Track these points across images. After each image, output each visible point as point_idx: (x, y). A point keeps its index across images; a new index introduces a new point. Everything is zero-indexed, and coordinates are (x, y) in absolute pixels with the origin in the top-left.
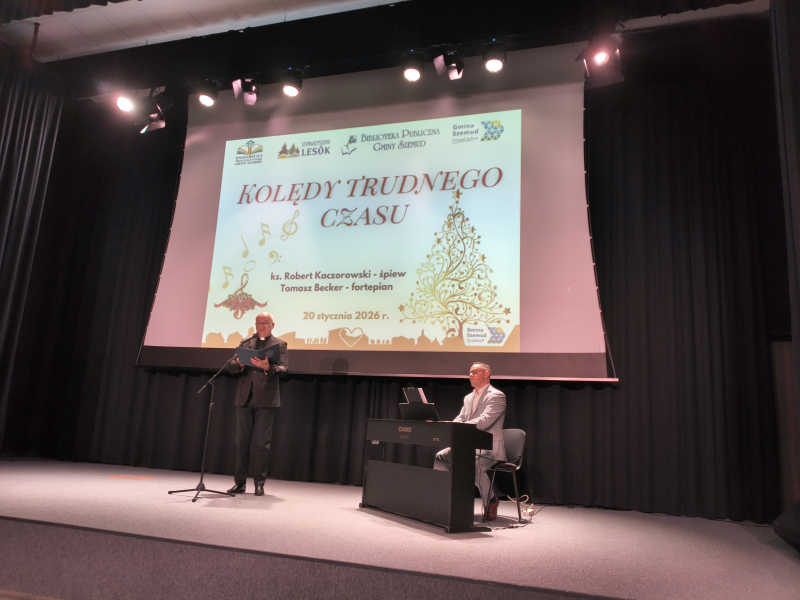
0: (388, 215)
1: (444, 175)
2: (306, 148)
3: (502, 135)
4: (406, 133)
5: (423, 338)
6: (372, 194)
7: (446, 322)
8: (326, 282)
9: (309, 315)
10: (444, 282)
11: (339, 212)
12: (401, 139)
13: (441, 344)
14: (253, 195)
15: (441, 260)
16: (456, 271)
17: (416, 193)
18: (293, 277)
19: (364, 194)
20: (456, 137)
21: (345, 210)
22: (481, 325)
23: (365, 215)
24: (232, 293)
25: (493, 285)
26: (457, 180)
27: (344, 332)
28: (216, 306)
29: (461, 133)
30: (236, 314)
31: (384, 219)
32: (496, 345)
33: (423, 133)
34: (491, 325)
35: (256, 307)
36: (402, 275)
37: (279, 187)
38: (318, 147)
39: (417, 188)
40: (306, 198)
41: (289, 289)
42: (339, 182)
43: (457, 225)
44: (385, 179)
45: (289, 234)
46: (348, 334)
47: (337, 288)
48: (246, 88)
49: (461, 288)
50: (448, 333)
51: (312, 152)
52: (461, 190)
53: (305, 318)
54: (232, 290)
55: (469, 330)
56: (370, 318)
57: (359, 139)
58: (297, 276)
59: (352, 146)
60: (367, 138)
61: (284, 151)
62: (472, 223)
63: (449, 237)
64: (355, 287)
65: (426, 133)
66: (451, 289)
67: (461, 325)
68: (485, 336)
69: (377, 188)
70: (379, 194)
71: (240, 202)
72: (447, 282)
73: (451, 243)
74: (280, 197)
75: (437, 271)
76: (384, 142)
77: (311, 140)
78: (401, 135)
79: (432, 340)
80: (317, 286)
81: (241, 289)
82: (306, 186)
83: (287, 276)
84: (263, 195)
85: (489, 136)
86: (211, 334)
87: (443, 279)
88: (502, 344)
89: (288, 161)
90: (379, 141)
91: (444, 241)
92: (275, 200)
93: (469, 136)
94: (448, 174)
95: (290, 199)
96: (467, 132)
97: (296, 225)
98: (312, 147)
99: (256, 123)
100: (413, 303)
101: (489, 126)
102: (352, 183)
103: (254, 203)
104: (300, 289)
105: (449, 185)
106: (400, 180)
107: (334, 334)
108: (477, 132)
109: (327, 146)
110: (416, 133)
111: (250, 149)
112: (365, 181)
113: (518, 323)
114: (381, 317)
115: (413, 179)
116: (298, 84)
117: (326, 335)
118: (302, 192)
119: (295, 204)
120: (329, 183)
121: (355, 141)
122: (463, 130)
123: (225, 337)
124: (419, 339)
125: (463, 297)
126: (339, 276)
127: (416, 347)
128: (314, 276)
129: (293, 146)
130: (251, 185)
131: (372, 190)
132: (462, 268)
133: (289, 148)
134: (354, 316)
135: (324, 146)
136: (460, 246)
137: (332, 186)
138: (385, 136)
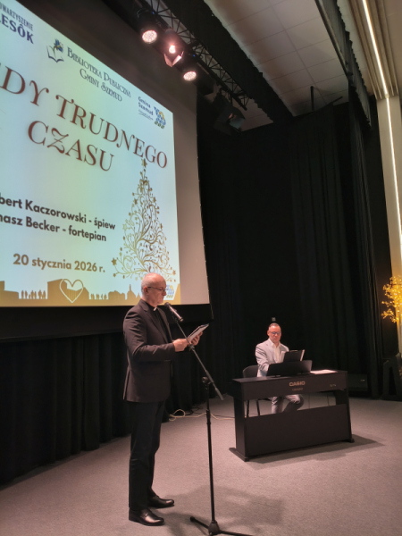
0: (98, 157)
1: (136, 140)
6: (82, 126)
8: (41, 217)
9: (20, 259)
10: (141, 241)
11: (50, 129)
12: (103, 80)
15: (138, 221)
16: (148, 233)
17: (117, 145)
19: (74, 121)
20: (141, 109)
21: (54, 129)
23: (76, 148)
25: (167, 250)
26: (144, 150)
29: (144, 108)
31: (95, 161)
32: (171, 299)
33: (119, 88)
36: (112, 227)
38: (18, 23)
39: (118, 141)
40: (5, 88)
42: (47, 91)
43: (146, 192)
44: (93, 116)
47: (56, 229)
49: (151, 250)
51: (9, 24)
52: (147, 161)
53: (16, 263)
56: (89, 270)
57: (65, 50)
58: (1, 200)
59: (58, 54)
60: (74, 57)
62: (154, 193)
64: (72, 231)
65: (122, 89)
66: (145, 249)
69: (87, 121)
70: (88, 130)
72: (143, 242)
75: (137, 231)
76: (90, 73)
78: (103, 76)
79: (137, 295)
80: (29, 220)
82: (4, 69)
85: (159, 122)
87: (140, 239)
90: (84, 67)
91: (138, 202)
93: (148, 114)
94: (138, 140)
96: (147, 110)
98: (10, 18)
100: (122, 258)
101: (158, 113)
102: (61, 100)
104: (6, 220)
105: (139, 152)
106: (105, 125)
107: (52, 285)
108: (152, 113)
109: (30, 31)
110: (113, 83)
112: (74, 106)
113: (180, 283)
114: (98, 269)
115: (115, 130)
117: (45, 288)
120: (34, 83)
121: (61, 49)
124: (128, 294)
125: (153, 258)
126: (55, 213)
127: (126, 302)
128: (24, 205)
131: (82, 122)
134: (74, 266)
135: (26, 29)
136: (148, 211)
137: (39, 91)
138: (90, 66)
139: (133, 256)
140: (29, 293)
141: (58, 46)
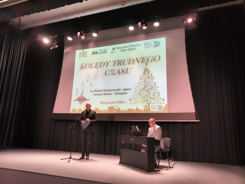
0: (125, 71)
1: (142, 58)
2: (100, 52)
3: (160, 45)
4: (130, 46)
5: (137, 109)
6: (120, 65)
7: (144, 104)
8: (107, 92)
9: (102, 103)
10: (143, 91)
11: (110, 71)
13: (143, 111)
14: (84, 67)
15: (142, 85)
16: (147, 88)
17: (134, 64)
18: (97, 91)
19: (118, 65)
20: (146, 47)
21: (112, 70)
22: (155, 105)
23: (118, 72)
24: (79, 97)
25: (158, 92)
26: (146, 60)
27: (113, 108)
28: (74, 100)
29: (147, 45)
30: (80, 103)
31: (124, 72)
32: (160, 111)
34: (159, 104)
35: (86, 100)
36: (130, 89)
37: (92, 64)
38: (103, 51)
39: (134, 63)
40: (100, 67)
41: (96, 95)
42: (110, 62)
43: (147, 73)
44: (124, 60)
45: (95, 78)
46: (114, 108)
47: (110, 94)
48: (81, 34)
49: (148, 93)
50: (145, 107)
51: (102, 53)
52: (148, 63)
53: (101, 104)
54: (79, 95)
55: (151, 106)
56: (121, 103)
57: (116, 48)
58: (98, 91)
59: (114, 51)
60: (118, 48)
61: (93, 53)
62: (151, 73)
63: (144, 77)
64: (116, 94)
65: (136, 45)
66: (145, 93)
67: (149, 104)
68: (157, 108)
69: (122, 63)
70: (122, 65)
71: (81, 69)
72: (144, 91)
73: (145, 79)
74: (92, 67)
75: (141, 88)
76: (124, 49)
77: (101, 49)
78: (128, 47)
79: (140, 109)
80: (104, 94)
81: (82, 95)
82: (100, 63)
83: (95, 91)
84: (87, 67)
85: (156, 46)
86: (73, 109)
88: (162, 110)
89: (95, 56)
90: (122, 49)
91: (143, 79)
92: (91, 68)
93: (150, 46)
94: (143, 58)
95: (95, 67)
96: (149, 45)
97: (97, 75)
98: (102, 51)
99: (85, 45)
100: (134, 98)
101: (156, 42)
102: (114, 62)
103: (85, 69)
104: (99, 95)
105: (144, 61)
106: (129, 60)
107: (110, 108)
108: (152, 45)
109: (106, 51)
110: (133, 46)
111: (83, 53)
112: (118, 61)
113: (167, 104)
114: (124, 102)
115: (133, 60)
116: (97, 33)
117: (107, 109)
118: (99, 65)
119: (97, 69)
120: (107, 62)
122: (148, 44)
123: (77, 110)
124: (136, 109)
125: (149, 96)
126: (111, 90)
127: (135, 112)
128: (103, 91)
129: (96, 51)
130: (84, 63)
131: (120, 64)
132: (149, 87)
133: (95, 52)
134: (116, 102)
136: (148, 80)
138: (124, 47)
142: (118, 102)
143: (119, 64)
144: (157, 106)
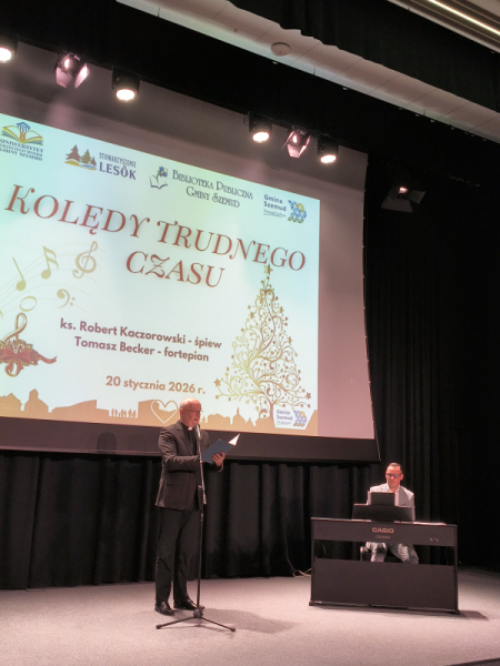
0: (203, 275)
1: (257, 246)
2: (105, 162)
3: (305, 220)
4: (220, 186)
5: (238, 417)
6: (186, 246)
7: (258, 402)
8: (135, 341)
9: (113, 381)
10: (257, 360)
11: (149, 258)
12: (215, 191)
13: (255, 425)
14: (30, 201)
15: (254, 337)
16: (268, 349)
17: (231, 257)
18: (91, 329)
19: (176, 243)
20: (267, 208)
21: (154, 256)
22: (288, 408)
23: (178, 269)
24: (1, 338)
26: (268, 255)
27: (156, 405)
29: (272, 206)
30: (9, 369)
31: (199, 278)
32: (300, 428)
33: (236, 193)
34: (298, 408)
36: (218, 345)
37: (69, 203)
38: (121, 166)
39: (232, 252)
40: (106, 228)
41: (85, 344)
42: (148, 220)
43: (268, 302)
44: (200, 232)
45: (84, 271)
46: (161, 407)
47: (148, 351)
49: (272, 368)
50: (260, 414)
51: (113, 170)
52: (272, 266)
53: (109, 384)
55: (278, 412)
56: (185, 391)
57: (170, 174)
58: (96, 329)
60: (180, 177)
61: (74, 155)
62: (280, 302)
64: (168, 353)
65: (240, 193)
66: (262, 368)
67: (272, 406)
68: (291, 418)
69: (191, 240)
70: (193, 248)
71: (10, 208)
72: (260, 360)
73: (263, 319)
74: (71, 216)
75: (252, 344)
76: (198, 188)
77: (112, 155)
78: (215, 186)
79: (247, 420)
80: (123, 344)
81: (16, 334)
82: (106, 213)
83: (83, 325)
85: (295, 217)
87: (256, 357)
90: (191, 185)
91: (256, 315)
92: (63, 219)
93: (279, 211)
94: (260, 245)
95: (84, 224)
96: (276, 207)
98: (114, 164)
100: (229, 378)
101: (295, 207)
102: (163, 226)
104: (101, 346)
105: (261, 258)
106: (215, 238)
107: (145, 406)
109: (133, 169)
110: (230, 190)
111: (23, 135)
112: (177, 228)
113: (317, 408)
114: (197, 390)
115: (228, 240)
116: (135, 86)
117: (135, 408)
118: (102, 219)
119: (91, 232)
120: (135, 217)
121: (165, 175)
122: (274, 203)
124: (234, 418)
125: (273, 378)
126: (149, 336)
128: (118, 332)
129: (87, 153)
130: (27, 187)
131: (186, 241)
132: (273, 348)
133: (81, 153)
134: (168, 387)
135: (129, 168)
136: (271, 325)
137: (139, 222)
138: (199, 180)
139: (244, 376)
140: (119, 411)
141: (162, 172)
142: (175, 387)
143: (182, 241)
144: (292, 414)
